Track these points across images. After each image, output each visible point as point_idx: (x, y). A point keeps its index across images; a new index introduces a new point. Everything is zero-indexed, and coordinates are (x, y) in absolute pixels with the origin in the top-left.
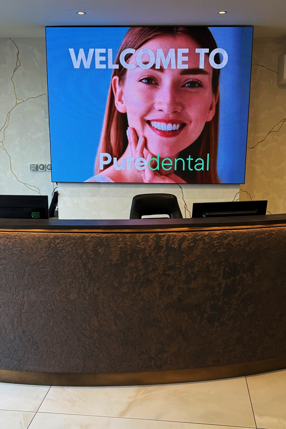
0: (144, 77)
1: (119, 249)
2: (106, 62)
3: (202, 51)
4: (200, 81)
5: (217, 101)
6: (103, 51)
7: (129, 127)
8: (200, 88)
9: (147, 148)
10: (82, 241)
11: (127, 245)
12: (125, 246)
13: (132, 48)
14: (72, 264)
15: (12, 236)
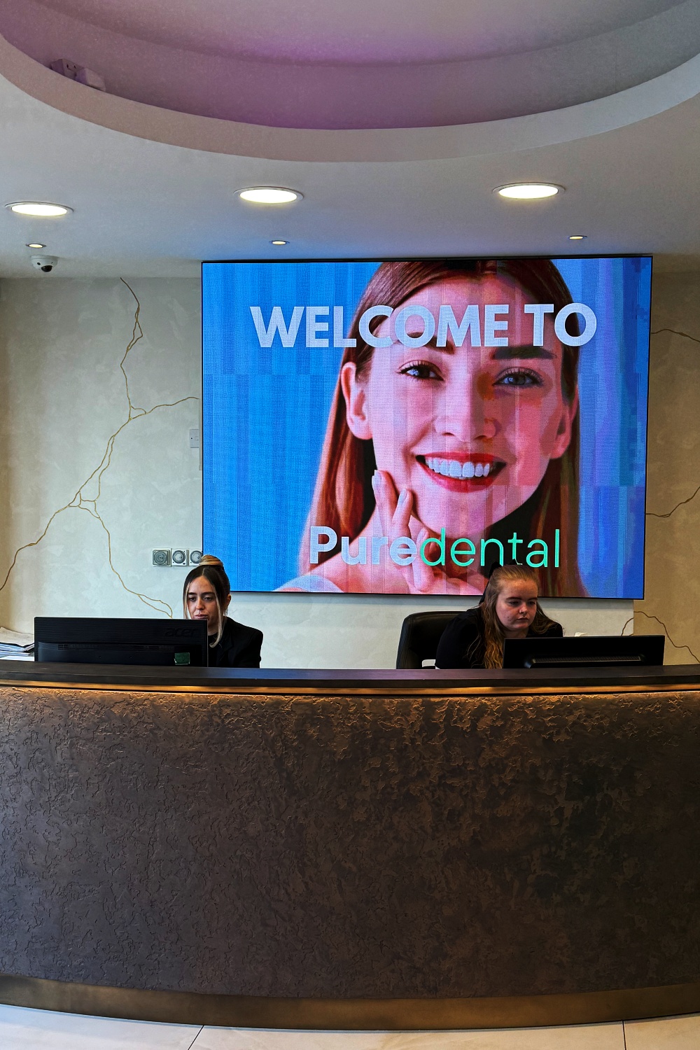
0: (412, 365)
1: (350, 730)
2: (329, 335)
3: (539, 311)
4: (534, 372)
5: (573, 415)
6: (324, 310)
7: (376, 469)
8: (535, 387)
9: (417, 516)
10: (275, 711)
11: (365, 721)
12: (362, 723)
13: (385, 305)
14: (253, 758)
15: (137, 699)
